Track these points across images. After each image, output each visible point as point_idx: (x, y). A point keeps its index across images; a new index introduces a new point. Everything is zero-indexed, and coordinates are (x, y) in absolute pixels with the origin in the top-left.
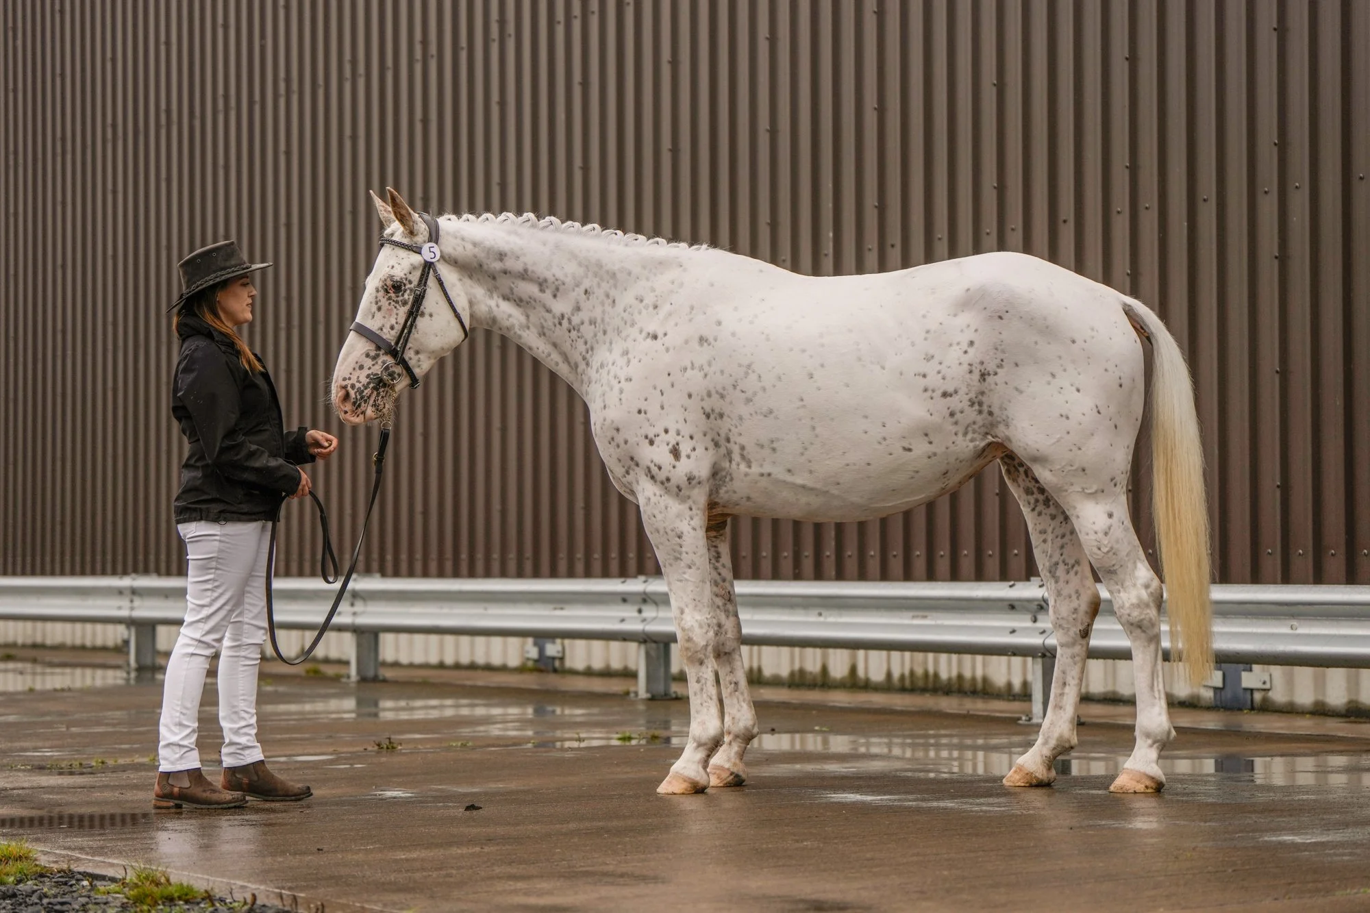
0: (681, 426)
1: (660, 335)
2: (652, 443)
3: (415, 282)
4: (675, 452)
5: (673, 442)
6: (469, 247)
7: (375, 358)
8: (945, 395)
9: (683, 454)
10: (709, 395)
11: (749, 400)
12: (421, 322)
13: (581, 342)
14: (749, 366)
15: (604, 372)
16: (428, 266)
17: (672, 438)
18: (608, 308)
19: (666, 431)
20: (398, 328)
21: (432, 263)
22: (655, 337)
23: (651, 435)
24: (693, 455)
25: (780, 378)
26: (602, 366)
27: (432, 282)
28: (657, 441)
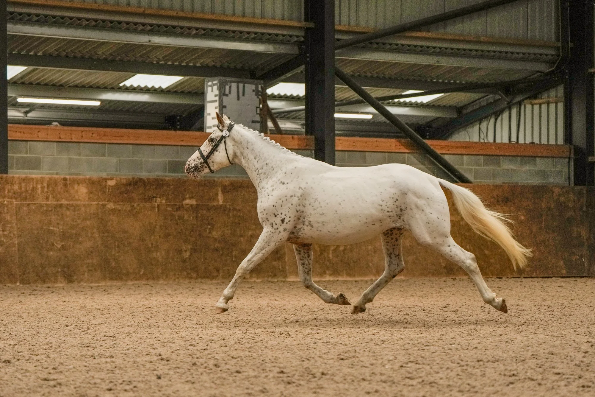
0: (287, 213)
1: (286, 183)
2: (276, 216)
3: (218, 140)
4: (283, 221)
5: (283, 218)
6: (239, 136)
7: (199, 159)
8: (388, 212)
9: (285, 222)
10: (299, 205)
11: (314, 209)
12: (216, 153)
13: (259, 179)
14: (316, 199)
15: (263, 190)
16: (223, 137)
17: (283, 216)
18: (271, 171)
19: (281, 214)
20: (208, 152)
21: (225, 137)
22: (284, 184)
23: (276, 214)
24: (289, 223)
25: (327, 204)
26: (263, 188)
27: (223, 142)
28: (278, 216)
